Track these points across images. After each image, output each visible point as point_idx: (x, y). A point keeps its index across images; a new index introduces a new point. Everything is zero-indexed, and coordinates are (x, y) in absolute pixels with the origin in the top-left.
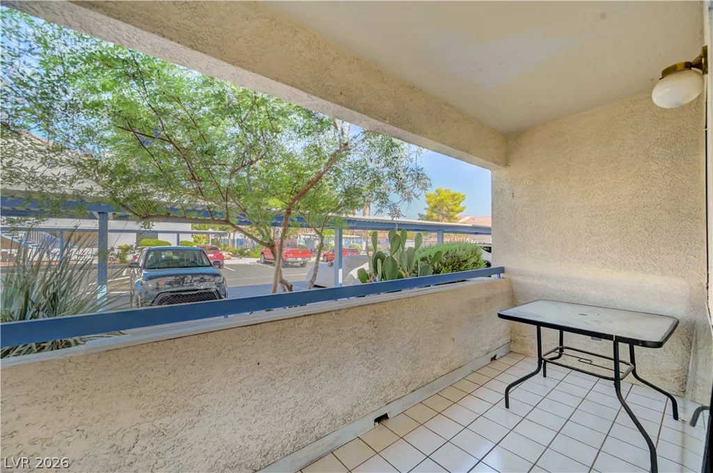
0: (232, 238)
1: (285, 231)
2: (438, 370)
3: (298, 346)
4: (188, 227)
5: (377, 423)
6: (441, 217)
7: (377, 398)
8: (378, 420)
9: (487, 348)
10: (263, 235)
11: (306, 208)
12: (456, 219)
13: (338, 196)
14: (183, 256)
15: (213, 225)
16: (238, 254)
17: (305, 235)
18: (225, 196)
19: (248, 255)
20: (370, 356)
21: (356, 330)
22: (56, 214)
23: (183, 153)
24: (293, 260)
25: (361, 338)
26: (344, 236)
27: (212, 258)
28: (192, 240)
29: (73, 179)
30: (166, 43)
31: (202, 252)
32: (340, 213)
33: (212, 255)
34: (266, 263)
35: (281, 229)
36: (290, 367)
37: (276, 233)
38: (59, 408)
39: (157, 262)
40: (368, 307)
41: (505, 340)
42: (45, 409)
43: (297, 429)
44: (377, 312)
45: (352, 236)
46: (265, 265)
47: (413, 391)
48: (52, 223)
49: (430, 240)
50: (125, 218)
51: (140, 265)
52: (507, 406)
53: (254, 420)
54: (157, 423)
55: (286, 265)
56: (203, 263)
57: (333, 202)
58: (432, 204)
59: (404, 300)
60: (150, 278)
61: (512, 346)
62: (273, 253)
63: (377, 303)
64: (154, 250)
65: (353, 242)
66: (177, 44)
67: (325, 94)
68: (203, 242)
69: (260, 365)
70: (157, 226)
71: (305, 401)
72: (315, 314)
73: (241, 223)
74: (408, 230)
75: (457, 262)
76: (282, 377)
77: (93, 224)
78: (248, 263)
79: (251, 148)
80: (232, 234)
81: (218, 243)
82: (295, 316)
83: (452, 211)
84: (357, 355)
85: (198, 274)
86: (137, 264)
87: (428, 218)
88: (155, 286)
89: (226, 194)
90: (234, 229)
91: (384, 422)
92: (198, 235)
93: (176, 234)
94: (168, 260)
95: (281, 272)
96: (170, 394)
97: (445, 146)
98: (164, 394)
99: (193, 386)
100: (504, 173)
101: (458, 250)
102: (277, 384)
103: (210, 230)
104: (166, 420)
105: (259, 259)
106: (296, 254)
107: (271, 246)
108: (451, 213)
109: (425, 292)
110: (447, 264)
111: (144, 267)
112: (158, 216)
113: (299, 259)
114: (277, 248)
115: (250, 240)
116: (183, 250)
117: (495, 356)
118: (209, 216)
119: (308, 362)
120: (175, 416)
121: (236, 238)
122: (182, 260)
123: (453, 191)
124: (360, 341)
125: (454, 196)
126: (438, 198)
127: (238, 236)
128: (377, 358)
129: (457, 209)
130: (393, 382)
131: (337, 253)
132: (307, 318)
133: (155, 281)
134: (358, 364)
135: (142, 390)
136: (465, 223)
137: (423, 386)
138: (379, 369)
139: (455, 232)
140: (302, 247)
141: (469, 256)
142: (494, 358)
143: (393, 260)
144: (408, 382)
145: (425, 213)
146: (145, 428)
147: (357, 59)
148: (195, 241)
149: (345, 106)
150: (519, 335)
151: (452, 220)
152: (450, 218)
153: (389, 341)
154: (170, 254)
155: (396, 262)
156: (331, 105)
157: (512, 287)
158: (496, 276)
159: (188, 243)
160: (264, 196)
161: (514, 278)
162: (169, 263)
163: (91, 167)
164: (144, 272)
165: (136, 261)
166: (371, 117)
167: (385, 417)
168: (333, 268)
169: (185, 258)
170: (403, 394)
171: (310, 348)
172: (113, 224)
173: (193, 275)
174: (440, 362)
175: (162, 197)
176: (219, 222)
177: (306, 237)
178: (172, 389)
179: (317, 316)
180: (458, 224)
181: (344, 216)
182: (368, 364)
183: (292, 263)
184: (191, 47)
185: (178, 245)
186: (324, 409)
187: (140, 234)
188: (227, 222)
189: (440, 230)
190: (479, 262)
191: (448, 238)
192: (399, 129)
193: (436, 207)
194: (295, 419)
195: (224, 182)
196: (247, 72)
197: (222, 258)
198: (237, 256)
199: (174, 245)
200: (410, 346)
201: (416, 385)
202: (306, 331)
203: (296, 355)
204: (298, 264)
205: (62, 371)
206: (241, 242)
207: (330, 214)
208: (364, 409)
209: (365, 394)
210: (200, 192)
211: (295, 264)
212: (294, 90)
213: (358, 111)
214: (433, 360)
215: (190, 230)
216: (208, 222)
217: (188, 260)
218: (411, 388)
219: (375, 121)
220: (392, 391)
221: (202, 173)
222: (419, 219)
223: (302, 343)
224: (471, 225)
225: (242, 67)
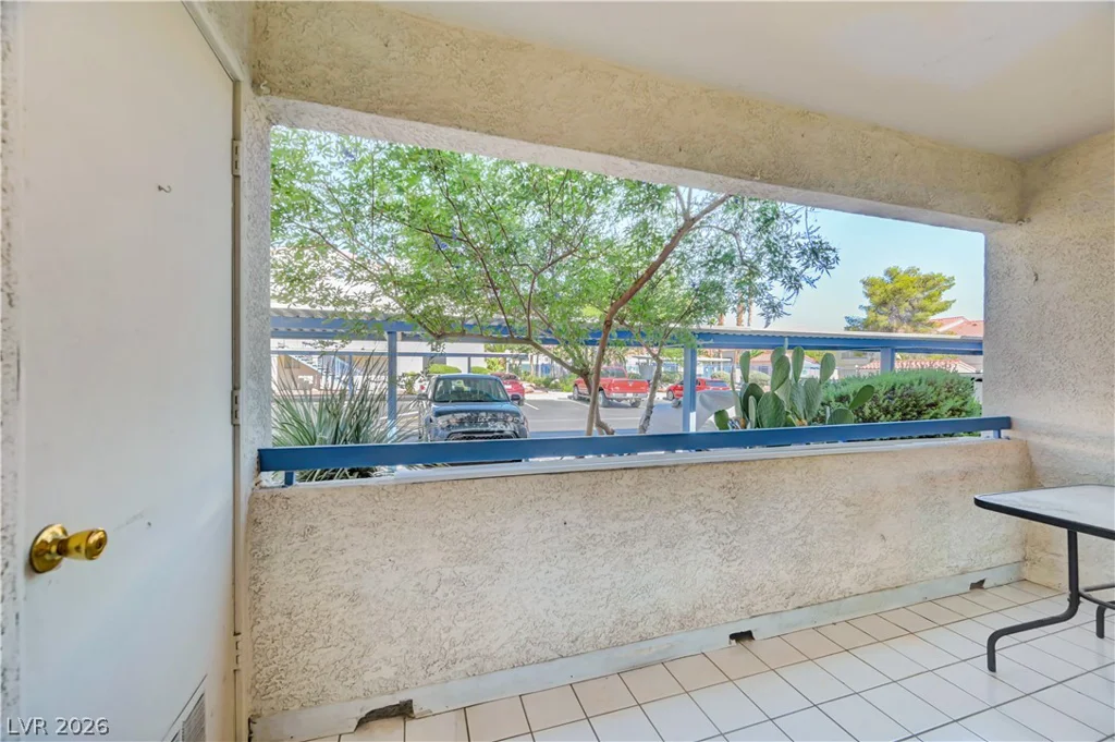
0: (535, 363)
1: (603, 351)
2: (848, 582)
3: (617, 509)
4: (480, 348)
5: (734, 641)
6: (895, 323)
7: (735, 603)
8: (737, 637)
9: (962, 564)
10: (574, 359)
11: (635, 318)
12: (931, 324)
13: (685, 297)
14: (475, 386)
15: (511, 345)
16: (543, 386)
17: (639, 358)
18: (526, 307)
19: (556, 388)
20: (723, 539)
21: (701, 498)
22: (357, 336)
23: (479, 255)
24: (620, 395)
25: (709, 511)
26: (698, 359)
27: (510, 390)
28: (485, 366)
29: (373, 296)
30: (463, 134)
31: (497, 381)
32: (687, 322)
33: (509, 387)
34: (580, 399)
35: (597, 348)
36: (605, 535)
37: (590, 354)
38: (376, 535)
39: (446, 394)
40: (722, 467)
41: (1011, 555)
42: (364, 533)
43: (614, 617)
44: (736, 474)
45: (717, 359)
46: (579, 403)
47: (799, 607)
48: (355, 346)
49: (870, 366)
50: (417, 338)
51: (429, 397)
52: (992, 667)
53: (559, 593)
54: (458, 570)
55: (609, 404)
56: (499, 396)
57: (677, 306)
58: (876, 299)
59: (785, 461)
60: (439, 414)
61: (1024, 569)
62: (587, 383)
63: (736, 462)
64: (443, 379)
65: (719, 369)
66: (474, 133)
67: (657, 155)
68: (499, 369)
69: (568, 525)
70: (449, 347)
71: (624, 584)
72: (639, 468)
73: (545, 341)
74: (805, 348)
75: (915, 406)
76: (595, 545)
77: (381, 347)
78: (556, 399)
79: (556, 240)
80: (535, 357)
81: (517, 370)
82: (611, 468)
83: (922, 309)
84: (703, 534)
85: (490, 411)
86: (426, 396)
87: (866, 325)
88: (446, 424)
89: (528, 304)
90: (537, 351)
91: (747, 643)
92: (493, 359)
93: (466, 358)
94: (459, 391)
95: (598, 413)
96: (470, 541)
97: (872, 202)
98: (464, 539)
99: (493, 536)
100: (1014, 235)
101: (916, 383)
102: (588, 555)
103: (508, 352)
104: (466, 569)
105: (571, 394)
106: (625, 388)
107: (584, 374)
108: (920, 315)
109: (827, 451)
110: (891, 409)
111: (434, 400)
112: (453, 334)
113: (629, 395)
114: (592, 378)
115: (558, 366)
116: (476, 379)
117: (983, 582)
118: (507, 334)
119: (630, 533)
120: (475, 567)
121: (540, 363)
122: (474, 392)
123: (924, 272)
124: (708, 515)
125: (926, 280)
126: (890, 287)
127: (543, 360)
128: (735, 543)
129: (934, 306)
130: (762, 586)
131: (687, 387)
132: (628, 471)
133: (445, 417)
134: (703, 548)
135: (444, 531)
136: (952, 333)
137: (819, 603)
138: (739, 561)
139: (928, 351)
140: (635, 376)
141: (943, 396)
142: (979, 585)
143: (776, 398)
144: (790, 592)
145: (863, 315)
146: (447, 572)
147: (707, 91)
148: (489, 367)
149: (686, 167)
150: (1044, 550)
151: (920, 328)
152: (915, 323)
153: (756, 521)
154: (461, 384)
155: (781, 402)
156: (666, 169)
157: (1028, 455)
158: (991, 433)
159: (481, 370)
160: (576, 304)
161: (1034, 440)
162: (460, 396)
163: (387, 280)
164: (433, 405)
165: (424, 391)
166: (728, 175)
167: (748, 635)
168: (681, 410)
169: (478, 389)
170: (780, 608)
171: (632, 513)
172: (402, 346)
173: (487, 411)
174: (855, 570)
175: (453, 310)
176: (519, 341)
177: (641, 361)
178: (472, 535)
179: (643, 471)
180: (933, 335)
181: (695, 327)
182: (719, 551)
183: (619, 400)
184: (489, 132)
185: (469, 371)
186: (652, 601)
187: (429, 359)
188: (528, 340)
189: (889, 346)
190: (967, 408)
191: (904, 362)
192: (780, 188)
193: (884, 303)
194: (611, 605)
195: (525, 288)
196: (551, 148)
197: (523, 391)
198: (542, 389)
199: (465, 372)
200: (794, 535)
201: (806, 599)
202: (627, 490)
203: (614, 520)
204: (628, 403)
205: (377, 498)
206: (546, 369)
207: (672, 325)
208: (712, 615)
209: (715, 594)
210: (497, 304)
211: (623, 402)
212: (612, 159)
213: (707, 170)
214: (841, 565)
215: (482, 352)
216: (506, 341)
217: (481, 392)
218: (795, 601)
219: (737, 181)
220: (760, 598)
221: (499, 280)
222: (847, 329)
223: (620, 506)
224: (958, 337)
225: (544, 143)
